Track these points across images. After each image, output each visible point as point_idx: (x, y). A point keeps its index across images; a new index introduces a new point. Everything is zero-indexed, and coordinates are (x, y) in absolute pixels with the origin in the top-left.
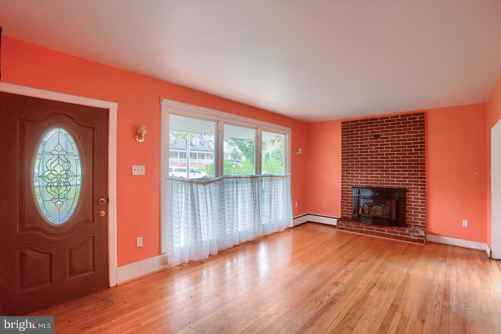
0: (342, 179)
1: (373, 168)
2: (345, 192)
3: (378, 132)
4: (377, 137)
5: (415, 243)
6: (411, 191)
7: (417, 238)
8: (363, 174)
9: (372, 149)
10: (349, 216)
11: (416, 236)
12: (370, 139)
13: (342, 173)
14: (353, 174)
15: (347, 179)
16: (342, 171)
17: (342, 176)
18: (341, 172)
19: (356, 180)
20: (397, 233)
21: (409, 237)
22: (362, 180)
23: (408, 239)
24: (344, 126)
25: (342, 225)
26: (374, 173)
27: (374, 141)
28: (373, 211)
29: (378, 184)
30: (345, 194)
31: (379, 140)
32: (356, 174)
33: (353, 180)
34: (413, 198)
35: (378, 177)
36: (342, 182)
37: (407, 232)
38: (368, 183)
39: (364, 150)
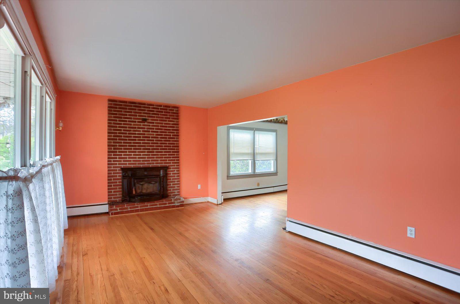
0: (108, 161)
1: (141, 149)
2: (112, 175)
3: (145, 116)
4: (144, 120)
5: (178, 208)
6: (170, 168)
7: (179, 204)
8: (131, 155)
9: (140, 131)
10: (118, 199)
11: (179, 203)
12: (139, 122)
13: (108, 155)
14: (121, 155)
15: (114, 161)
16: (109, 152)
17: (109, 158)
18: (107, 153)
19: (124, 161)
20: (166, 204)
21: (174, 204)
22: (131, 161)
23: (174, 207)
24: (111, 104)
25: (117, 210)
26: (142, 154)
27: (142, 124)
28: (145, 189)
29: (145, 164)
30: (112, 176)
31: (146, 124)
32: (124, 155)
33: (121, 161)
34: (171, 173)
35: (145, 158)
36: (108, 164)
37: (173, 201)
38: (136, 164)
39: (132, 132)
